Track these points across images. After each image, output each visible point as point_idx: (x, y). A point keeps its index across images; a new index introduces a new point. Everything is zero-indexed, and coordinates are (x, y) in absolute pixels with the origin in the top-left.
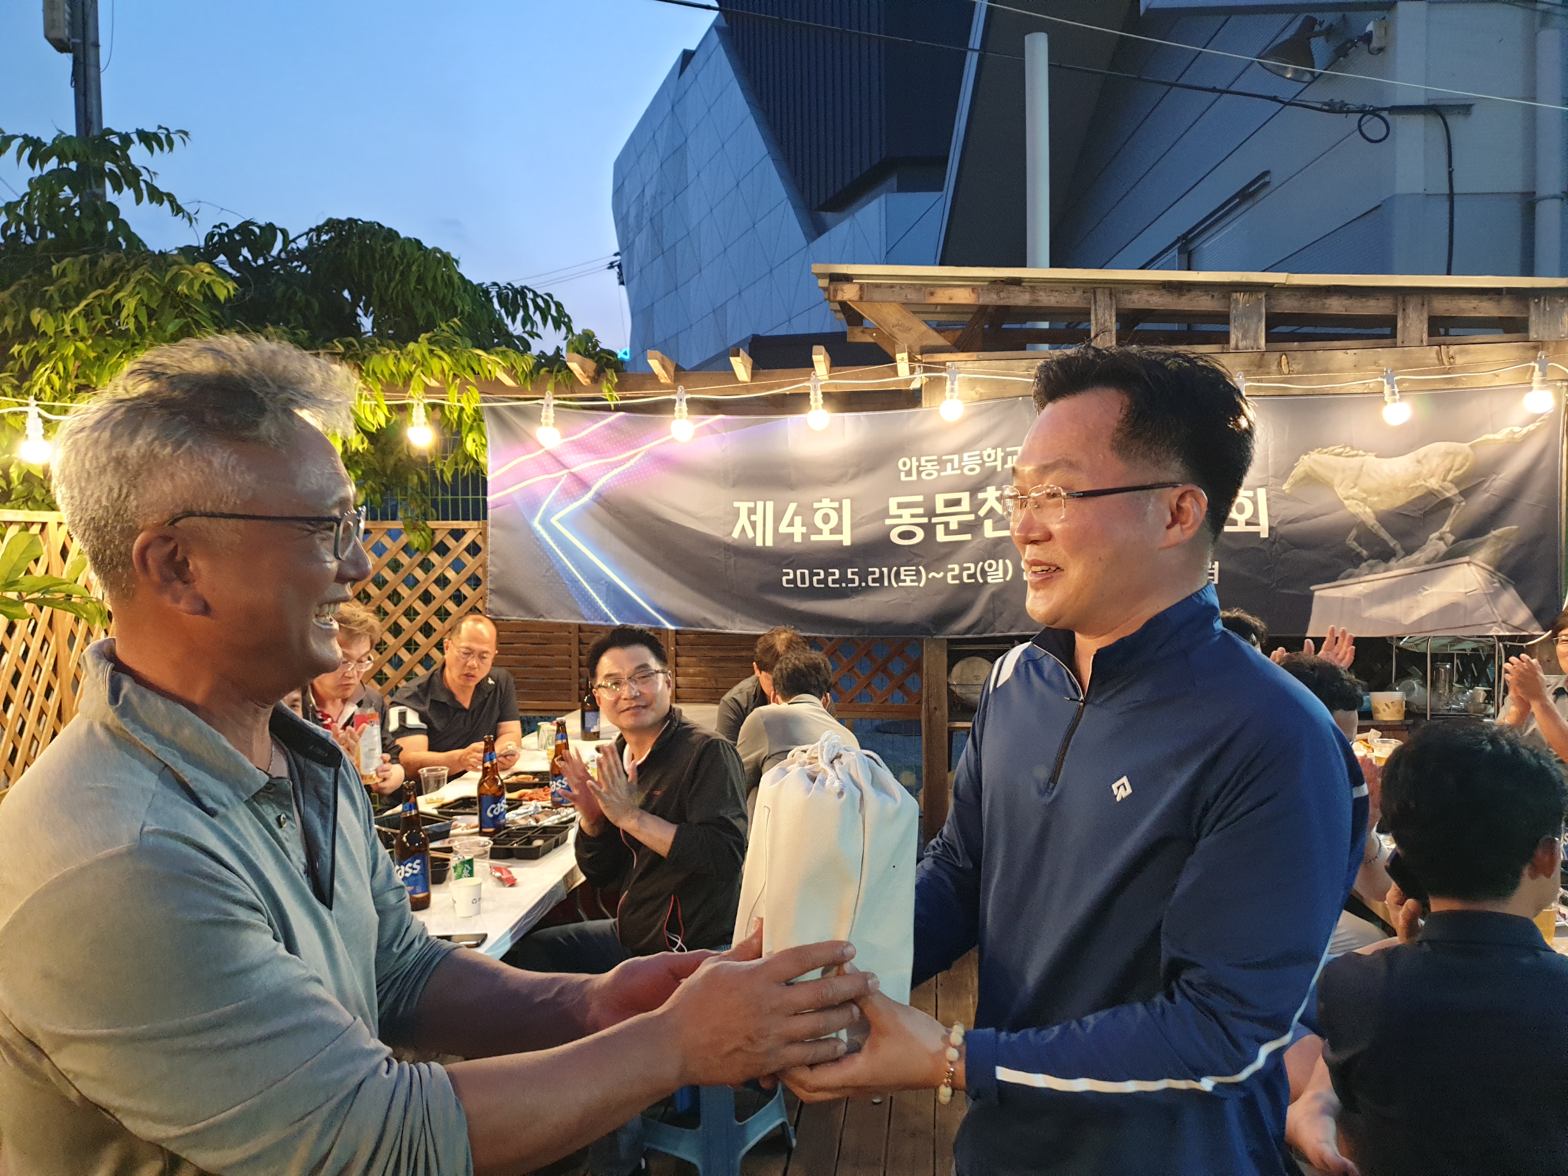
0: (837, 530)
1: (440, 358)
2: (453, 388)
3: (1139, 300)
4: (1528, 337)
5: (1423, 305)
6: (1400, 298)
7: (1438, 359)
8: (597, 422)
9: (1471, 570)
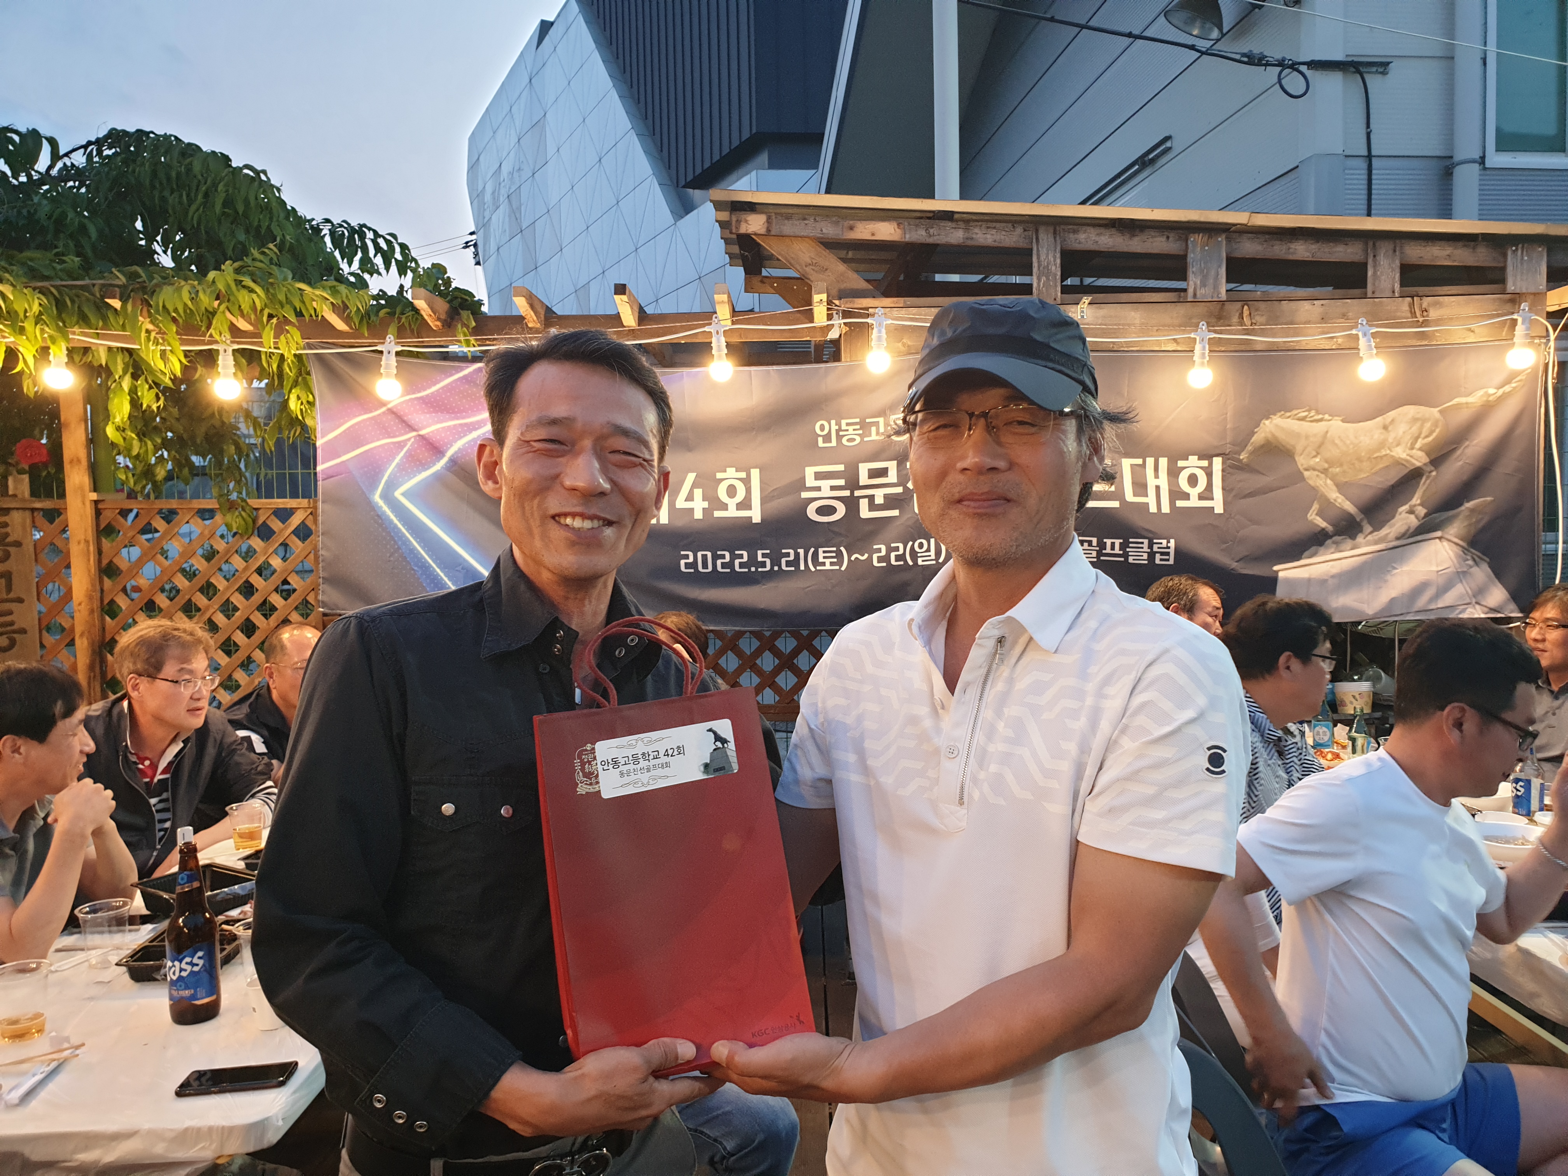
0: (745, 504)
1: (252, 291)
2: (268, 328)
3: (1087, 240)
4: (1505, 289)
5: (1395, 251)
6: (1371, 244)
7: (1411, 312)
8: (451, 375)
9: (1444, 546)
